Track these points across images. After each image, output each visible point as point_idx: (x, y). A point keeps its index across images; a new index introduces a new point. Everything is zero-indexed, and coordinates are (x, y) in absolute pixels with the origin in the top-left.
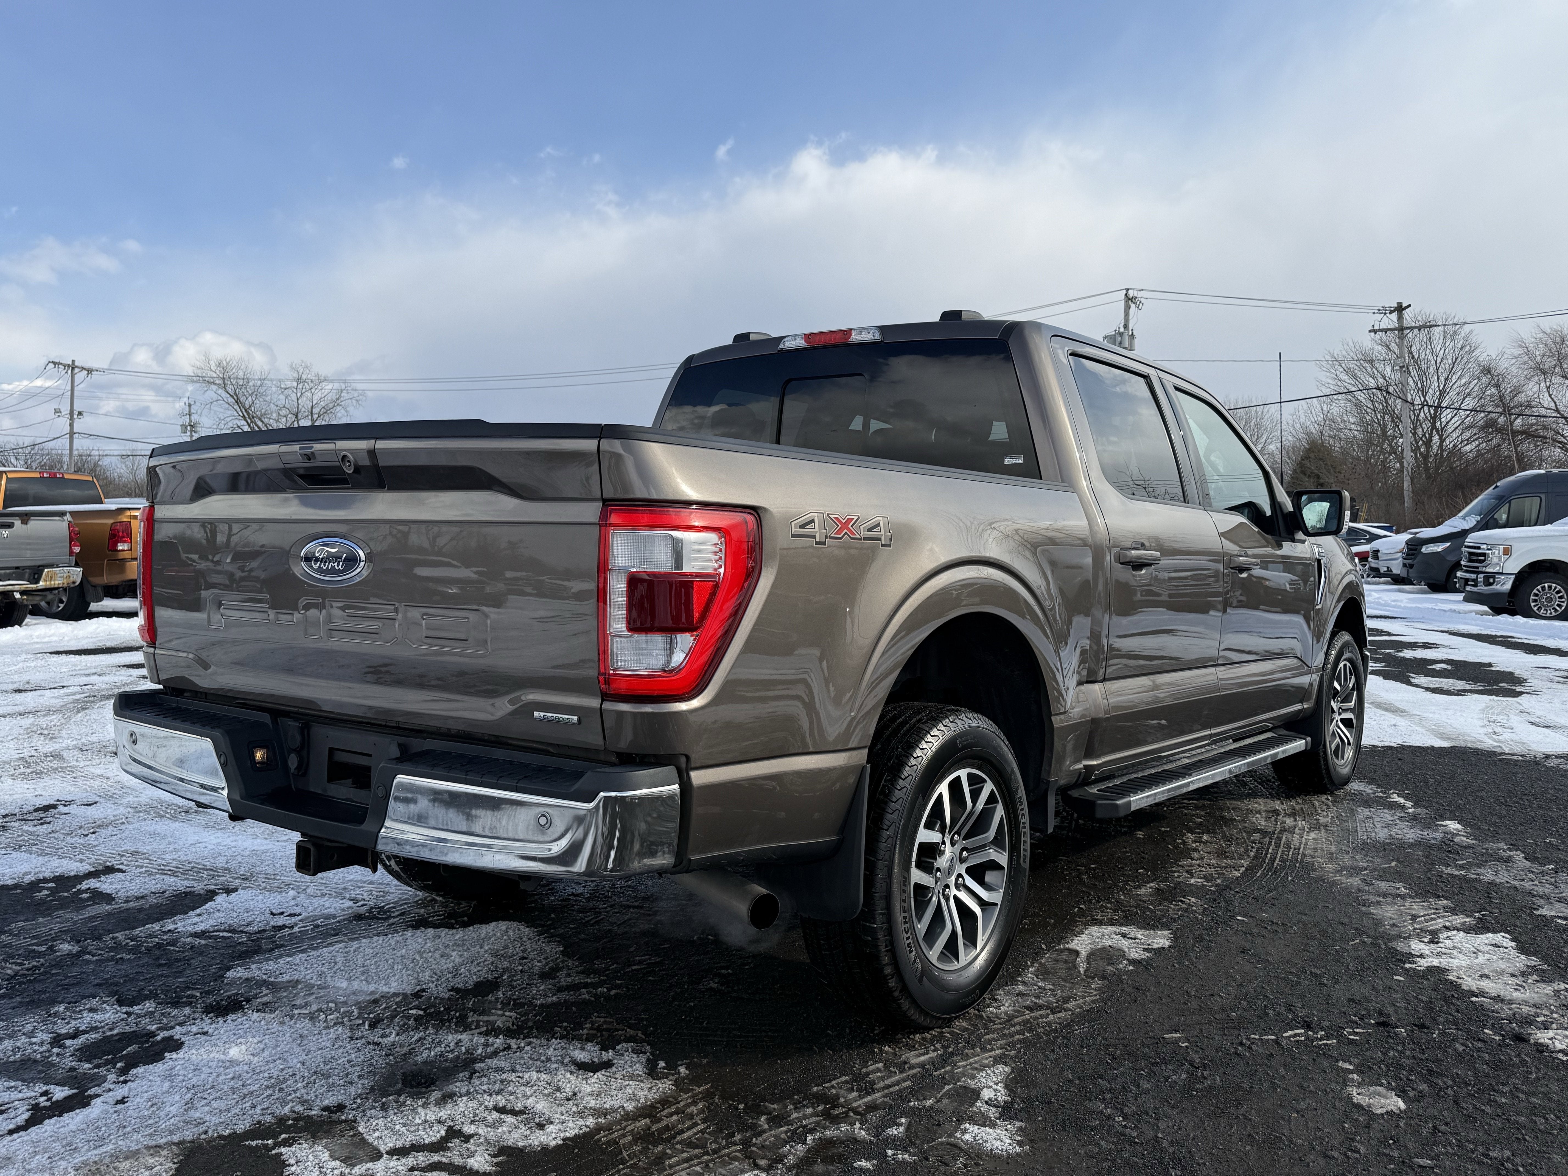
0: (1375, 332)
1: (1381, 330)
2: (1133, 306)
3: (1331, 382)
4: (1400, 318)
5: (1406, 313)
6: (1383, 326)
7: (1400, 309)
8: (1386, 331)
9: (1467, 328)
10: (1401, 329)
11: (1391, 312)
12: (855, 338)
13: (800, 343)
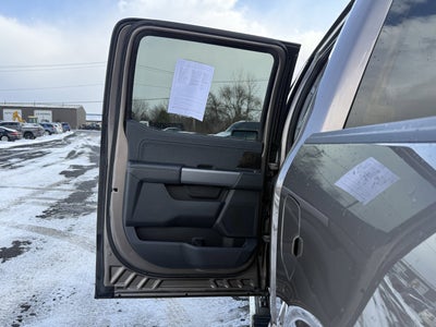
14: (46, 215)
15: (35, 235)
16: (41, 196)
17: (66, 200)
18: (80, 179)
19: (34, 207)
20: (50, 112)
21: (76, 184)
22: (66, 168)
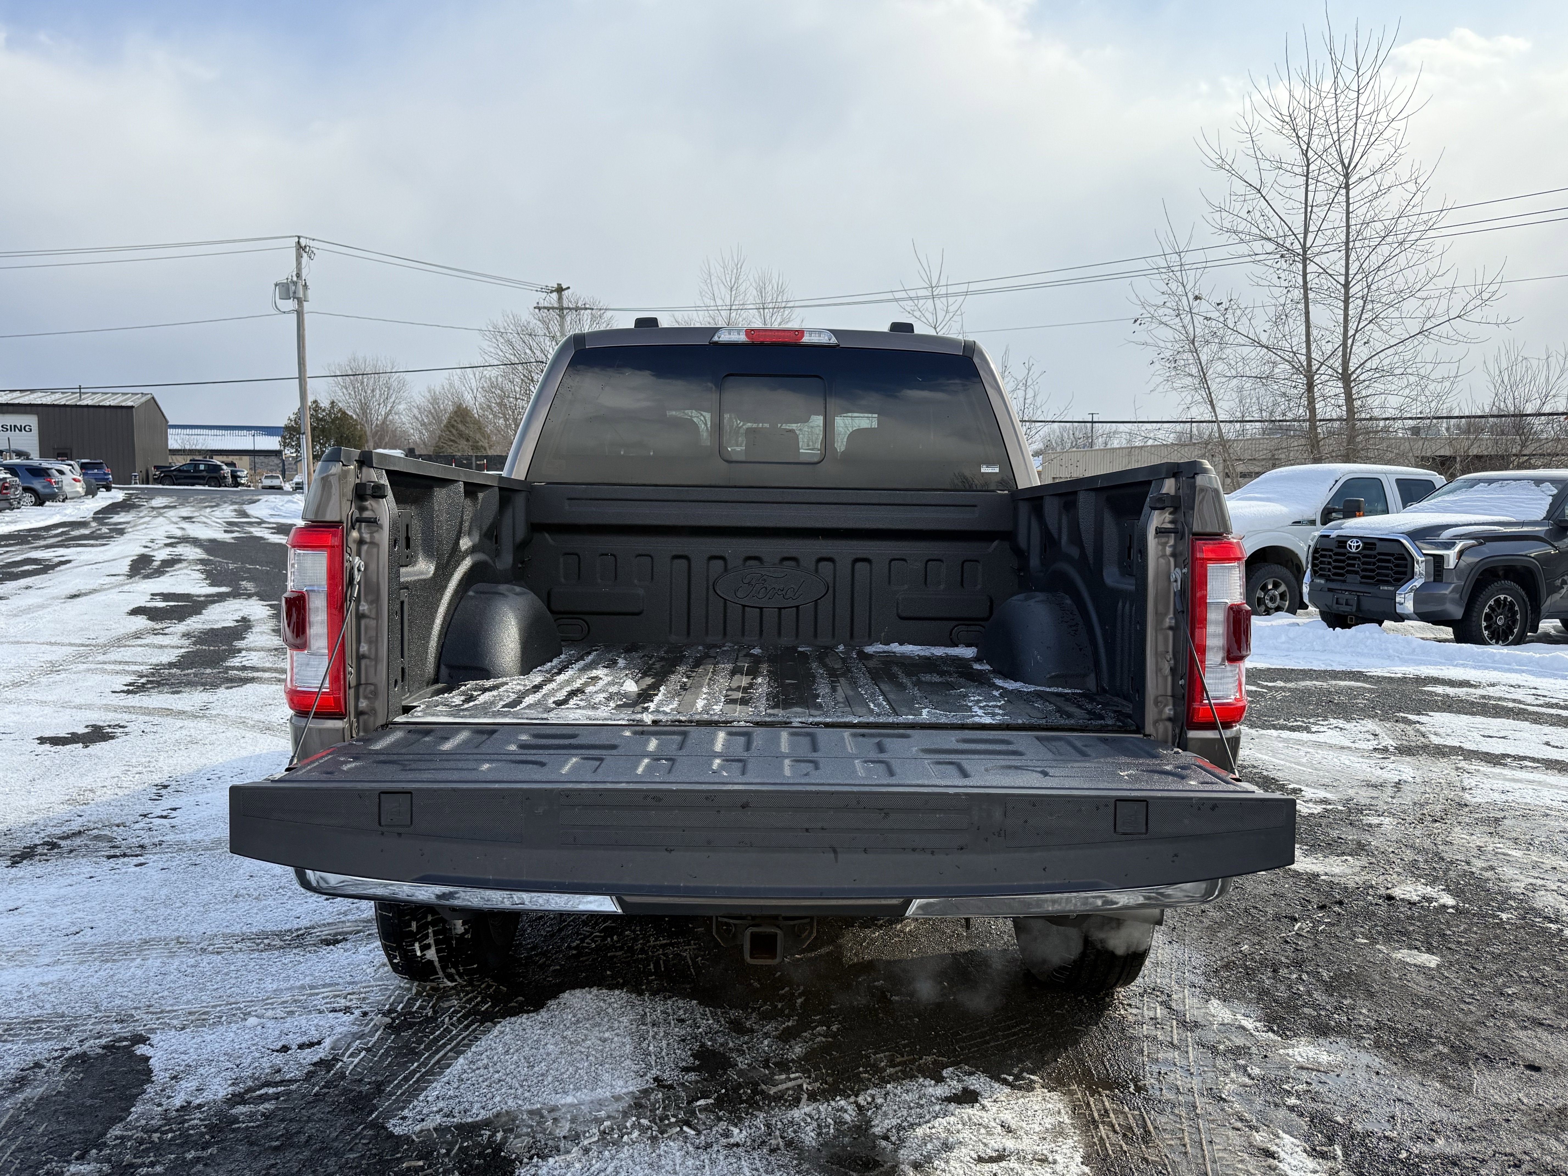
0: (539, 309)
1: (545, 308)
2: (305, 255)
3: (492, 350)
4: (560, 298)
5: (565, 293)
6: (546, 305)
7: (560, 290)
8: (548, 309)
9: (609, 314)
10: (562, 309)
11: (552, 292)
12: (806, 339)
13: (742, 338)
14: (134, 689)
15: (126, 717)
16: (101, 658)
17: (171, 665)
18: (195, 623)
19: (98, 677)
20: (32, 421)
21: (187, 635)
22: (142, 601)
